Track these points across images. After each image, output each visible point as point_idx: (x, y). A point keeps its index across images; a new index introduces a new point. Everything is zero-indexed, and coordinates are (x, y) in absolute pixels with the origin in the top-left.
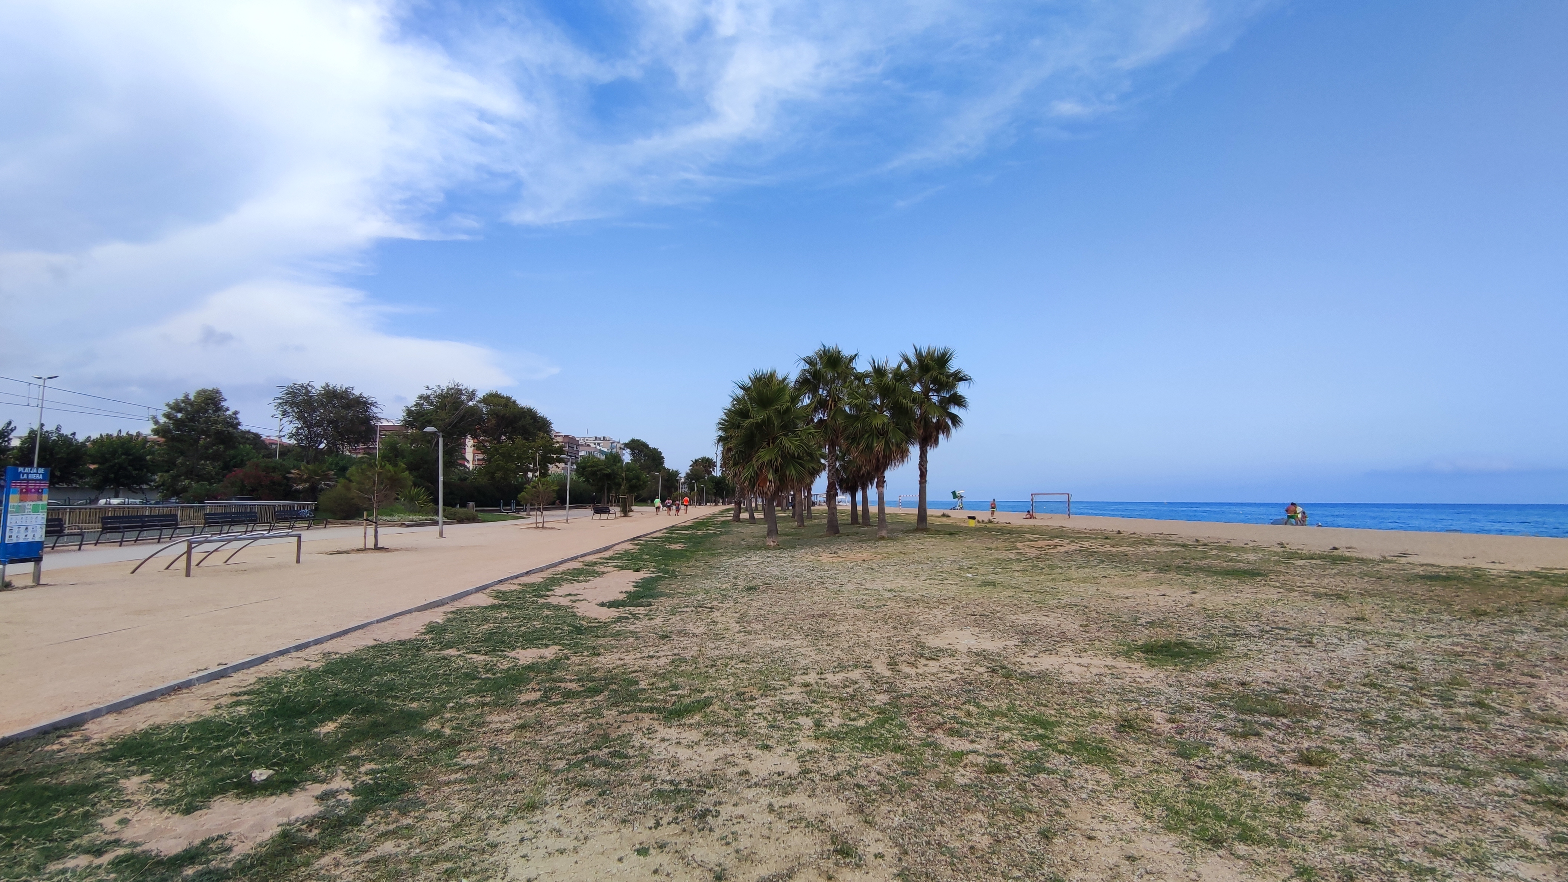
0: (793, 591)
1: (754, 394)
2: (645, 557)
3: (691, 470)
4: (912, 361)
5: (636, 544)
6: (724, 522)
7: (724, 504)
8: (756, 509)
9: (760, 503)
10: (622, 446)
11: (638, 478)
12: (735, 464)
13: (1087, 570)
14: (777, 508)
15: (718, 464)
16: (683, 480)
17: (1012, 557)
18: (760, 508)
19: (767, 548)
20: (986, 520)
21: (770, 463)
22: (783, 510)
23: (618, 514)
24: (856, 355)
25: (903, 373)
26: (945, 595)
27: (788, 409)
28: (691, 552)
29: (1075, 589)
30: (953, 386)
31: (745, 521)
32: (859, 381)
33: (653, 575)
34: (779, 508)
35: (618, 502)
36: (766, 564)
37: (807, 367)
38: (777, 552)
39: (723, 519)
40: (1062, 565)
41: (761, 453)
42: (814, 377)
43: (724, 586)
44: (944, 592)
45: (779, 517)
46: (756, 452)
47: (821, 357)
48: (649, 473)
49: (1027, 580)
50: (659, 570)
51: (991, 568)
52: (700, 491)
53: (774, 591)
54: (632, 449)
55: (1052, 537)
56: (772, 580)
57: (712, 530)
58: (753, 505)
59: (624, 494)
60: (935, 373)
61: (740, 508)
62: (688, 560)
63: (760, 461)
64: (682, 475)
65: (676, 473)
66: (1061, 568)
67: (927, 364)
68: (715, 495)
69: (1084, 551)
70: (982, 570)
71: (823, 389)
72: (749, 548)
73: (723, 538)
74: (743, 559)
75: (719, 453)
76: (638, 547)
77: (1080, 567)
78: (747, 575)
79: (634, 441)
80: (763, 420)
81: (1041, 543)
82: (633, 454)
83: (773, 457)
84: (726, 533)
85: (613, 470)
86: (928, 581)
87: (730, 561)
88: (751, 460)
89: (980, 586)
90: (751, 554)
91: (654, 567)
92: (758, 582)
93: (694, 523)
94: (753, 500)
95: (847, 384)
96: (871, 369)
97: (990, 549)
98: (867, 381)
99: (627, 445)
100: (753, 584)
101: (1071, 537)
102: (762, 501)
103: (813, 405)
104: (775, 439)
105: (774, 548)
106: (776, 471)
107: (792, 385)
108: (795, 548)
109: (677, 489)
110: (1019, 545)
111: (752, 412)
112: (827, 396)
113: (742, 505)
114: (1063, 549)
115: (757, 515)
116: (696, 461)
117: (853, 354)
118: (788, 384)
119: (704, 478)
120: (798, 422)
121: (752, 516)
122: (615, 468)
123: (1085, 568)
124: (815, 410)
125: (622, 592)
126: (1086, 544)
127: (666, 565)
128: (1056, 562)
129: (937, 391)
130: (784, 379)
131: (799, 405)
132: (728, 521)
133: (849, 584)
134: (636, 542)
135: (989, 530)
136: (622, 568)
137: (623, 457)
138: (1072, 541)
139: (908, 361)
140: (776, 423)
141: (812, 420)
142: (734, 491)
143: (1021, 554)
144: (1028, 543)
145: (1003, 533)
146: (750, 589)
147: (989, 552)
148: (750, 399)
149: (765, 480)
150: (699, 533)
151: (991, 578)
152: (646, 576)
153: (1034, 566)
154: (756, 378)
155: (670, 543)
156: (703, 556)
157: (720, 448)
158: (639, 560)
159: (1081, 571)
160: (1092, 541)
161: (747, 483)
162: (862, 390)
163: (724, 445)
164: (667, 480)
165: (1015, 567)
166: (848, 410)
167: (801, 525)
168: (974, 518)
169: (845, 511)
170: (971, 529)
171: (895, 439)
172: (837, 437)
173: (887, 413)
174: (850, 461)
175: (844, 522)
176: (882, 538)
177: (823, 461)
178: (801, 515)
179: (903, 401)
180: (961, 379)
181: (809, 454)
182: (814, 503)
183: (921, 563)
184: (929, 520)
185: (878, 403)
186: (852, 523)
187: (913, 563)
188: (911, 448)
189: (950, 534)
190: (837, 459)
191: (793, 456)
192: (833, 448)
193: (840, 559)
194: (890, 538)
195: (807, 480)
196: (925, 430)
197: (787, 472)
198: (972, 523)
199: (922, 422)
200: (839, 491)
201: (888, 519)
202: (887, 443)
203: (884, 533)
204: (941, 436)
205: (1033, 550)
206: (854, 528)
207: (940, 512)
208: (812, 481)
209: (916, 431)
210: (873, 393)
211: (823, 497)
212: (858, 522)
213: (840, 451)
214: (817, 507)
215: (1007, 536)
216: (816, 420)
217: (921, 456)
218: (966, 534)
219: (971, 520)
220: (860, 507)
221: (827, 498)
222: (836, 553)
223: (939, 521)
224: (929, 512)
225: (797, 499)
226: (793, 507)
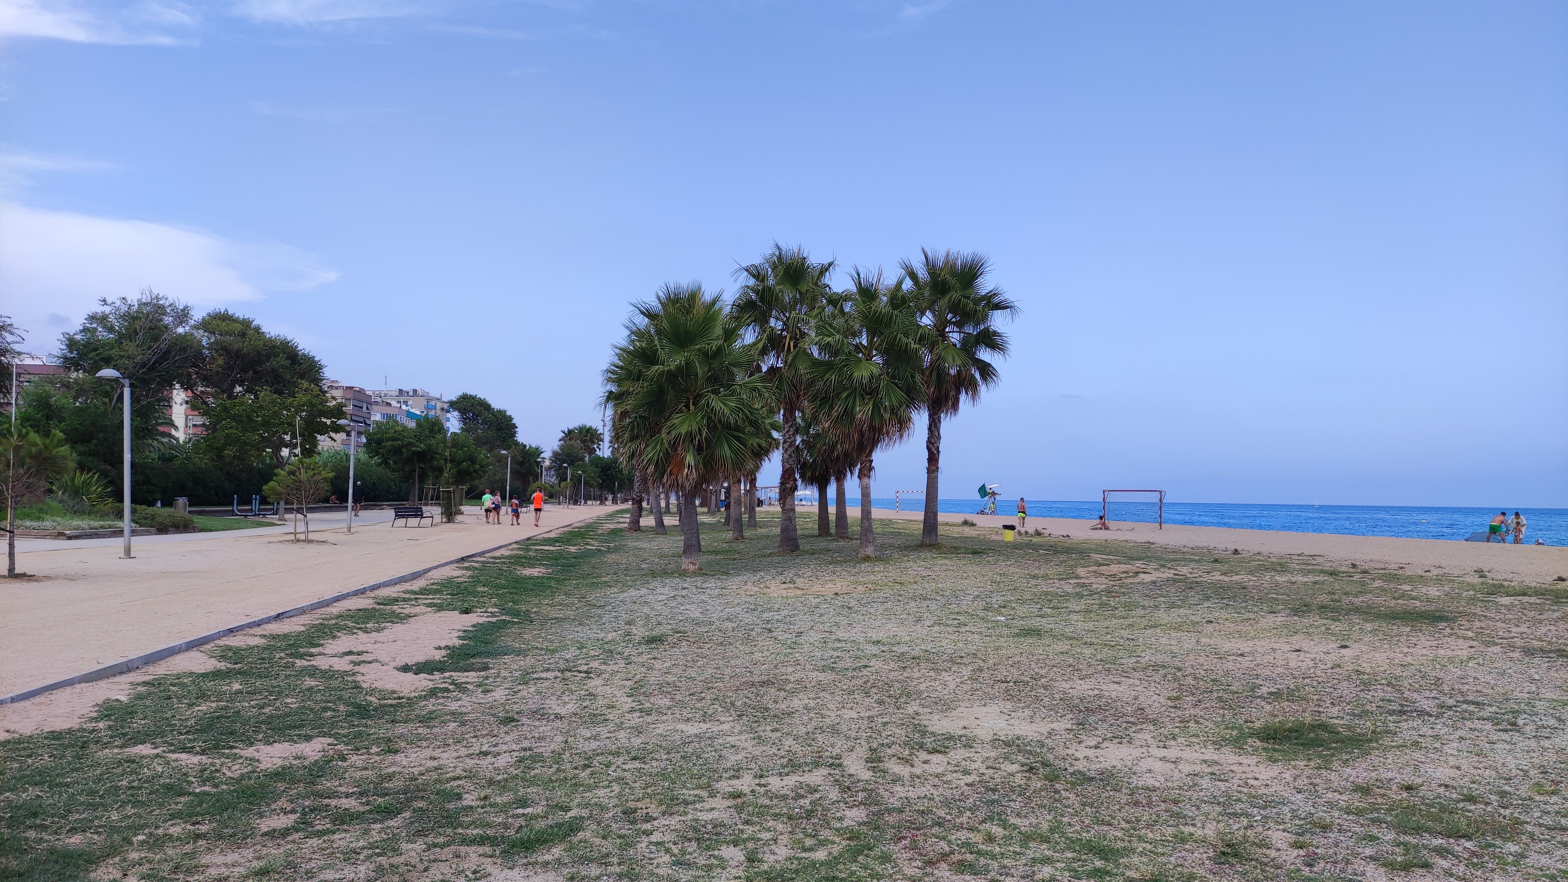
0: (721, 644)
1: (665, 324)
2: (481, 589)
3: (562, 448)
4: (920, 276)
5: (467, 568)
6: (614, 532)
7: (614, 501)
8: (668, 511)
9: (673, 500)
10: (446, 406)
11: (472, 460)
12: (632, 439)
13: (1182, 611)
14: (699, 510)
15: (607, 438)
16: (547, 463)
17: (1069, 589)
18: (673, 509)
19: (683, 574)
20: (1031, 531)
21: (690, 436)
22: (711, 513)
23: (438, 519)
24: (830, 264)
25: (903, 297)
26: (961, 650)
27: (720, 349)
28: (558, 581)
29: (1164, 641)
30: (985, 318)
31: (649, 529)
32: (836, 307)
33: (494, 620)
34: (705, 510)
35: (438, 498)
36: (680, 600)
37: (752, 282)
38: (699, 581)
39: (612, 527)
40: (1146, 603)
41: (676, 420)
42: (762, 299)
43: (610, 637)
44: (960, 645)
45: (704, 524)
46: (667, 420)
47: (774, 267)
48: (490, 451)
49: (1091, 625)
50: (504, 610)
51: (1035, 609)
52: (577, 481)
53: (691, 644)
54: (463, 411)
55: (1132, 559)
56: (688, 627)
57: (594, 545)
58: (663, 504)
59: (447, 483)
60: (955, 295)
61: (641, 509)
62: (553, 594)
63: (673, 434)
64: (547, 455)
65: (537, 452)
66: (1144, 607)
67: (944, 282)
68: (601, 487)
69: (1180, 581)
70: (1022, 610)
71: (777, 319)
72: (653, 574)
73: (611, 558)
74: (644, 591)
75: (607, 419)
76: (470, 573)
77: (1172, 606)
78: (648, 618)
79: (465, 398)
80: (679, 368)
81: (1114, 569)
82: (464, 420)
83: (695, 427)
84: (617, 549)
85: (430, 445)
86: (936, 628)
87: (622, 596)
88: (660, 432)
89: (1017, 635)
90: (655, 583)
91: (495, 605)
92: (665, 629)
93: (565, 533)
94: (662, 496)
95: (816, 311)
96: (853, 288)
97: (1035, 577)
98: (848, 307)
99: (453, 405)
100: (657, 632)
101: (1162, 559)
102: (678, 499)
103: (760, 345)
104: (697, 398)
105: (695, 574)
106: (699, 450)
107: (727, 310)
108: (727, 574)
109: (537, 477)
110: (1081, 571)
111: (662, 354)
112: (782, 330)
113: (644, 504)
114: (1147, 578)
115: (669, 521)
116: (570, 432)
117: (826, 262)
118: (721, 309)
119: (583, 459)
120: (735, 370)
121: (660, 523)
122: (433, 442)
123: (1180, 607)
124: (764, 352)
125: (439, 648)
126: (1184, 570)
127: (515, 602)
128: (1136, 597)
129: (960, 325)
130: (714, 302)
131: (738, 344)
132: (621, 530)
133: (812, 633)
134: (466, 564)
135: (1035, 547)
136: (440, 608)
137: (448, 424)
138: (1163, 566)
139: (913, 275)
140: (700, 373)
141: (759, 368)
142: (631, 481)
143: (1083, 585)
144: (1094, 568)
145: (1056, 552)
146: (653, 640)
147: (1033, 582)
148: (659, 332)
149: (681, 464)
150: (573, 549)
151: (1035, 623)
152: (481, 620)
153: (1102, 605)
154: (669, 298)
155: (523, 565)
156: (577, 587)
157: (610, 412)
158: (469, 593)
159: (1175, 612)
160: (1193, 565)
161: (651, 469)
162: (839, 322)
163: (615, 405)
164: (521, 464)
165: (1073, 605)
166: (816, 354)
167: (740, 537)
168: (1012, 528)
169: (808, 515)
170: (1007, 545)
171: (890, 401)
172: (798, 397)
173: (878, 359)
174: (817, 435)
175: (806, 532)
176: (867, 559)
177: (775, 435)
178: (739, 520)
179: (904, 340)
180: (999, 306)
181: (754, 423)
182: (760, 503)
183: (926, 599)
184: (941, 530)
185: (865, 343)
186: (820, 535)
187: (914, 598)
188: (914, 415)
189: (975, 553)
190: (797, 431)
191: (727, 427)
192: (792, 413)
193: (799, 592)
194: (878, 559)
195: (750, 465)
196: (938, 388)
197: (718, 452)
198: (1009, 536)
199: (934, 375)
200: (799, 482)
201: (877, 528)
202: (876, 408)
203: (869, 551)
204: (963, 397)
205: (1103, 580)
206: (823, 544)
207: (959, 518)
208: (757, 468)
209: (924, 389)
210: (857, 327)
211: (775, 494)
212: (828, 534)
213: (803, 418)
214: (764, 508)
215: (1063, 557)
216: (764, 369)
217: (930, 429)
218: (1000, 553)
219: (1007, 531)
220: (832, 509)
221: (780, 494)
222: (792, 582)
223: (956, 532)
224: (942, 517)
225: (734, 495)
226: (728, 507)
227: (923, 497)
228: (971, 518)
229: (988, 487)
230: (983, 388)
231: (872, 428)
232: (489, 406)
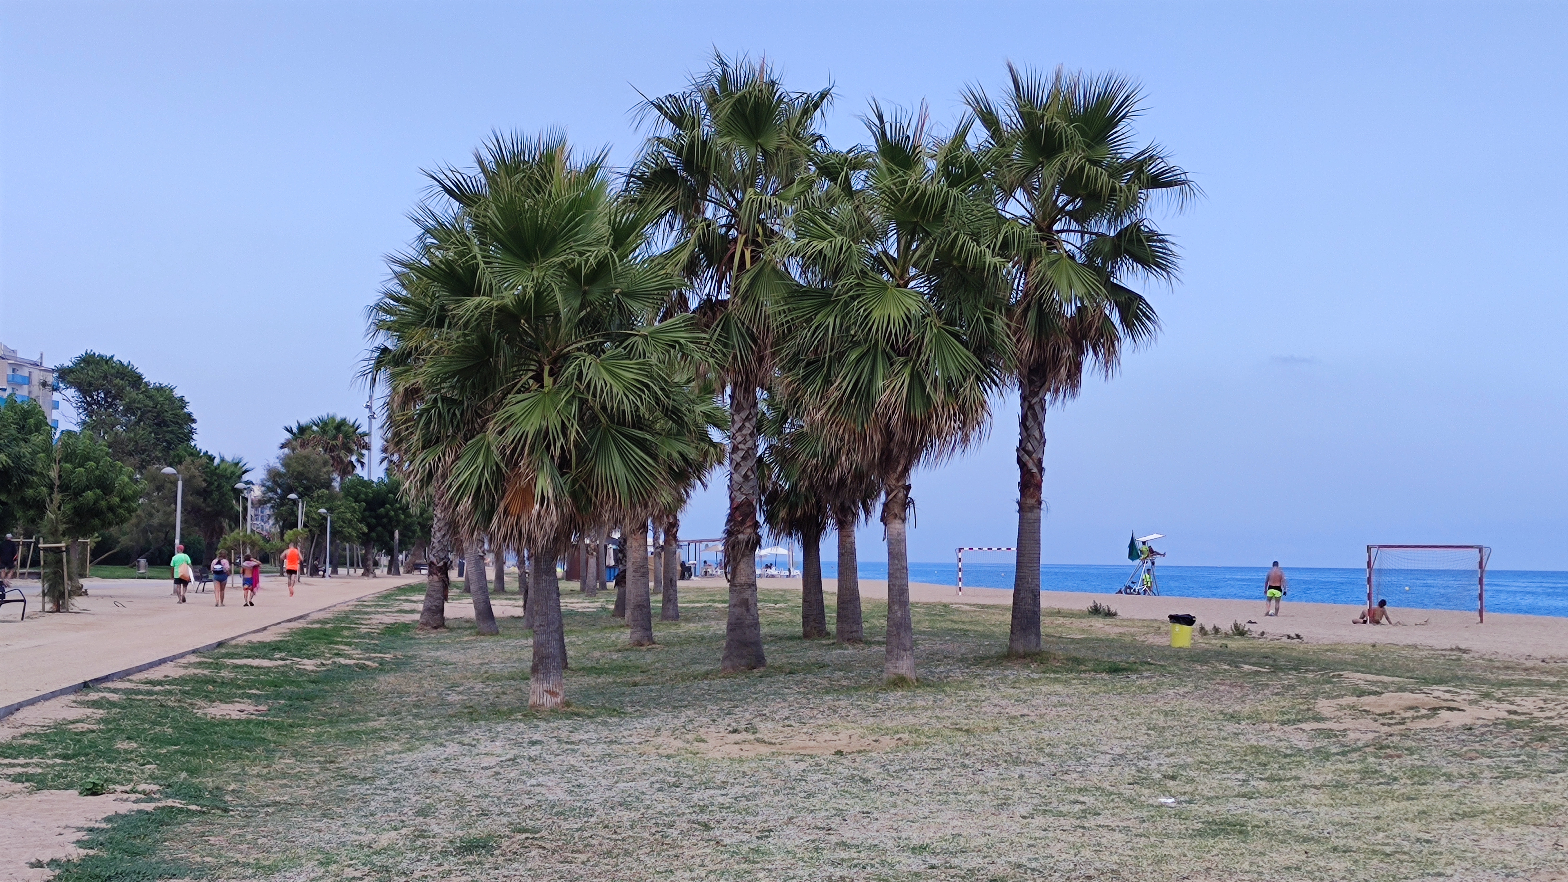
0: (609, 853)
1: (492, 213)
2: (122, 745)
3: (286, 462)
4: (1003, 118)
5: (95, 704)
6: (393, 630)
7: (393, 568)
8: (500, 588)
9: (511, 567)
10: (51, 378)
11: (104, 485)
12: (428, 443)
13: (1526, 785)
14: (563, 585)
15: (377, 442)
16: (257, 492)
17: (1301, 741)
18: (511, 583)
19: (532, 713)
20: (1226, 626)
21: (543, 436)
22: (587, 591)
23: (35, 604)
24: (823, 96)
25: (970, 162)
26: (1088, 863)
27: (603, 265)
28: (279, 728)
29: (1489, 843)
30: (1132, 203)
31: (462, 625)
32: (834, 179)
33: (149, 807)
34: (576, 585)
35: (35, 563)
36: (525, 765)
37: (667, 130)
38: (564, 727)
39: (388, 619)
40: (1453, 769)
41: (516, 405)
42: (688, 165)
43: (385, 840)
44: (1087, 853)
45: (573, 613)
46: (499, 404)
47: (713, 100)
48: (141, 468)
49: (1344, 814)
50: (170, 789)
51: (1233, 780)
52: (316, 528)
53: (547, 853)
54: (85, 389)
55: (1426, 681)
56: (540, 819)
57: (352, 656)
58: (491, 574)
59: (54, 534)
60: (1073, 159)
61: (446, 584)
62: (270, 754)
63: (511, 433)
64: (257, 476)
65: (237, 471)
66: (1449, 777)
67: (1050, 131)
68: (366, 541)
69: (1520, 725)
70: (1208, 784)
71: (718, 204)
72: (472, 714)
73: (387, 681)
74: (452, 748)
75: (377, 405)
76: (101, 713)
77: (1507, 774)
78: (461, 801)
79: (89, 360)
80: (521, 301)
81: (1391, 700)
82: (87, 406)
83: (554, 422)
84: (398, 665)
85: (18, 458)
86: (1039, 821)
87: (408, 758)
88: (483, 427)
89: (1200, 833)
90: (476, 732)
91: (153, 778)
92: (497, 824)
93: (293, 633)
94: (490, 558)
95: (795, 189)
96: (870, 144)
97: (1234, 717)
98: (858, 181)
99: (64, 374)
100: (477, 831)
101: (1484, 681)
102: (521, 564)
103: (684, 256)
104: (559, 361)
105: (554, 713)
106: (563, 465)
107: (617, 185)
108: (619, 713)
109: (236, 520)
110: (1324, 706)
111: (485, 275)
112: (729, 227)
113: (453, 575)
114: (1456, 719)
115: (502, 608)
116: (302, 429)
117: (814, 90)
118: (602, 185)
119: (328, 485)
120: (634, 306)
121: (485, 612)
122: (25, 450)
123: (1520, 776)
124: (691, 269)
125: (39, 864)
126: (1528, 704)
127: (193, 772)
128: (1434, 757)
129: (1080, 217)
130: (592, 170)
131: (640, 253)
132: (406, 627)
133: (790, 830)
134: (94, 696)
135: (1235, 659)
136: (40, 783)
137: (55, 415)
138: (1486, 695)
139: (989, 119)
140: (564, 311)
141: (683, 301)
142: (426, 529)
143: (1329, 734)
144: (1351, 700)
145: (1276, 669)
146: (470, 847)
147: (1231, 727)
148: (481, 230)
149: (527, 494)
150: (309, 665)
151: (1234, 808)
152: (124, 808)
153: (1366, 773)
154: (500, 161)
155: (209, 698)
156: (318, 741)
157: (382, 390)
158: (100, 754)
159: (1510, 786)
160: (1545, 693)
161: (466, 503)
162: (842, 211)
163: (393, 376)
164: (205, 493)
165: (1310, 774)
166: (795, 272)
167: (645, 638)
168: (1188, 620)
169: (783, 596)
170: (1178, 655)
171: (945, 369)
172: (761, 360)
173: (918, 284)
174: (799, 438)
175: (779, 631)
176: (899, 682)
177: (715, 435)
178: (644, 607)
179: (972, 246)
180: (1157, 182)
181: (674, 414)
182: (686, 572)
183: (1017, 762)
184: (1047, 625)
185: (893, 252)
186: (806, 636)
187: (992, 762)
188: (993, 398)
189: (1114, 670)
190: (759, 429)
191: (617, 418)
192: (749, 390)
193: (764, 750)
194: (923, 683)
195: (665, 497)
196: (1040, 342)
197: (600, 470)
198: (1183, 636)
199: (1032, 315)
200: (764, 531)
201: (919, 621)
202: (917, 380)
203: (905, 666)
204: (1089, 361)
205: (1366, 722)
206: (813, 652)
207: (1083, 601)
208: (680, 501)
209: (1010, 345)
210: (877, 219)
211: (715, 552)
212: (822, 633)
213: (771, 405)
214: (695, 582)
215: (1291, 678)
216: (693, 304)
217: (1023, 424)
218: (1163, 670)
219: (1178, 627)
220: (830, 585)
221: (726, 552)
222: (751, 728)
223: (1076, 629)
224: (1048, 600)
225: (633, 555)
226: (621, 580)
227: (1012, 559)
228: (1107, 600)
229: (1139, 539)
230: (1125, 346)
231: (909, 421)
232: (139, 377)
